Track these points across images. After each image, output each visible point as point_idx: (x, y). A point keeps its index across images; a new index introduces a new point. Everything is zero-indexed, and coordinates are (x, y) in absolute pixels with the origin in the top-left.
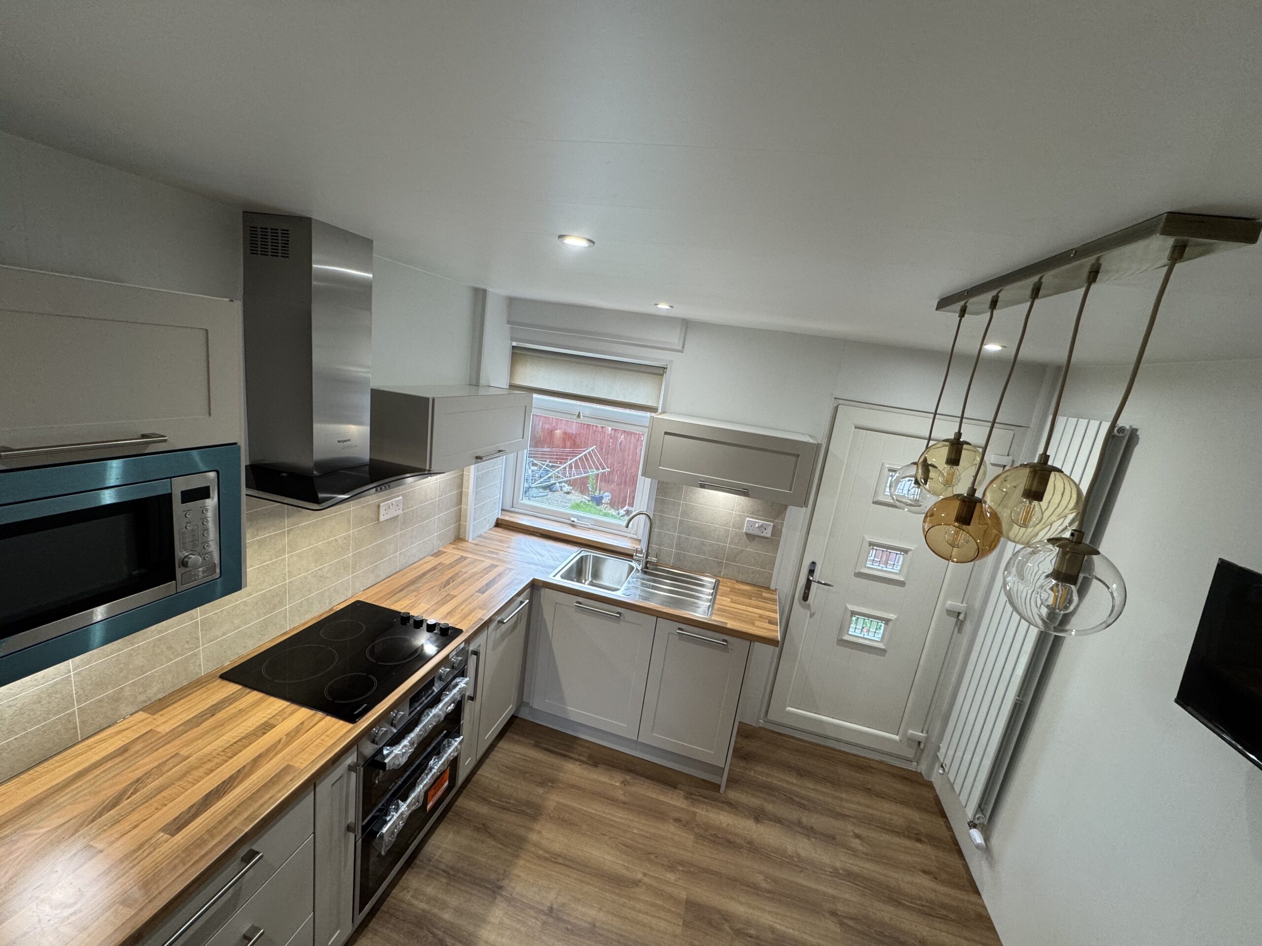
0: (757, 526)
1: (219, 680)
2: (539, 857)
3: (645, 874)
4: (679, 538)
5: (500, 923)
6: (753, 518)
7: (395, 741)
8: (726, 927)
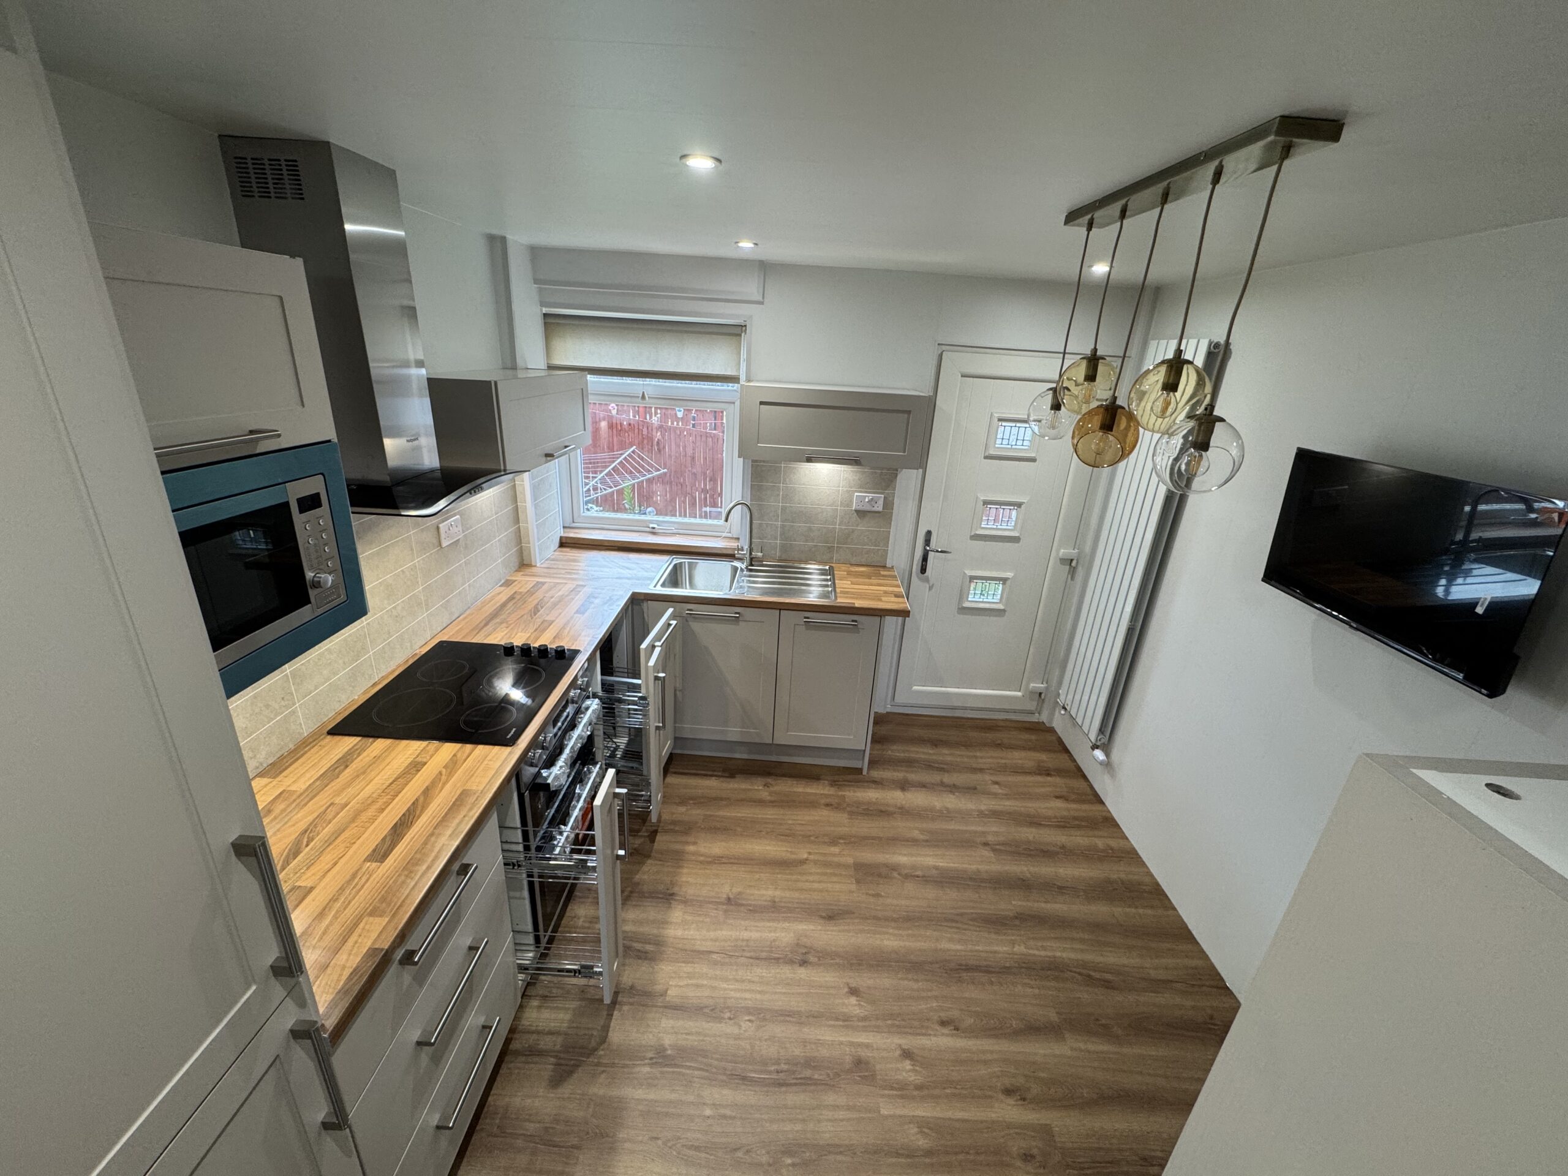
0: (867, 500)
1: (329, 737)
2: (701, 862)
3: (810, 853)
4: (783, 527)
5: (682, 921)
6: (861, 492)
7: (550, 763)
8: (895, 874)
